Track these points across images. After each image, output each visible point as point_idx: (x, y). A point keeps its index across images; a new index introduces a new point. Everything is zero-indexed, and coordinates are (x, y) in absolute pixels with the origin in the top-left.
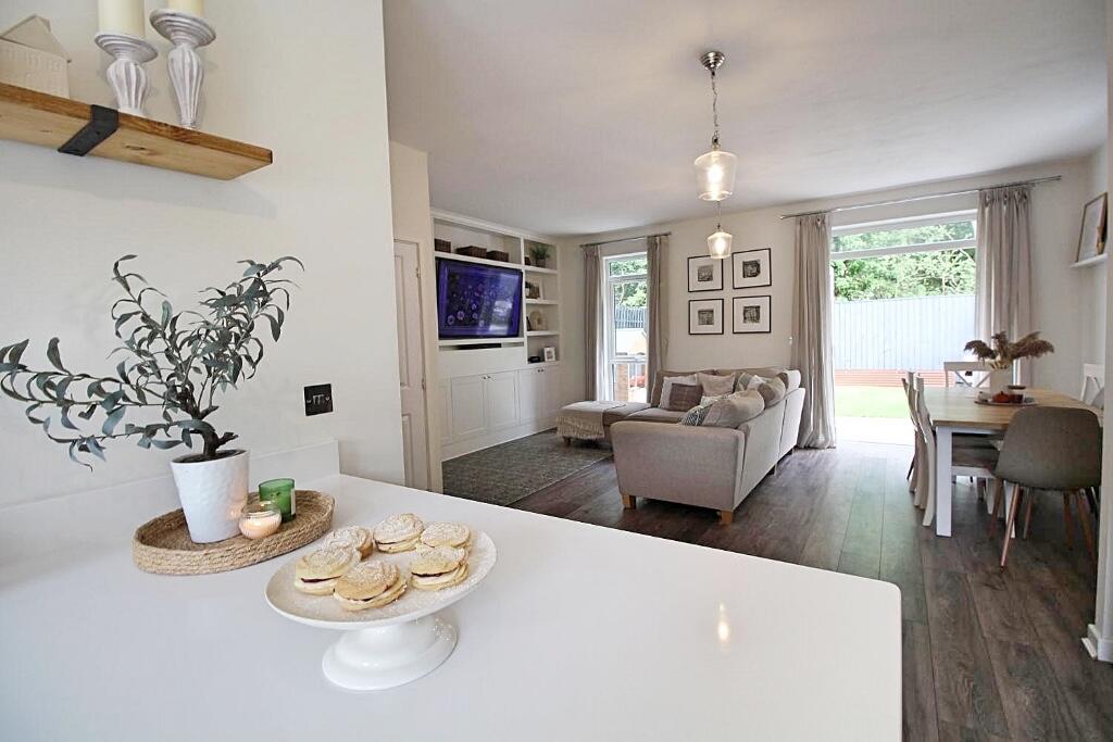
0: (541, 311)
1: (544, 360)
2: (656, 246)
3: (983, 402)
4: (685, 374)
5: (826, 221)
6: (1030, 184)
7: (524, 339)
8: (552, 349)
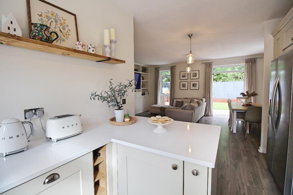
0: (144, 83)
1: (145, 95)
2: (173, 69)
3: (243, 106)
4: (179, 99)
5: (212, 65)
6: (256, 58)
7: (141, 90)
8: (147, 92)
